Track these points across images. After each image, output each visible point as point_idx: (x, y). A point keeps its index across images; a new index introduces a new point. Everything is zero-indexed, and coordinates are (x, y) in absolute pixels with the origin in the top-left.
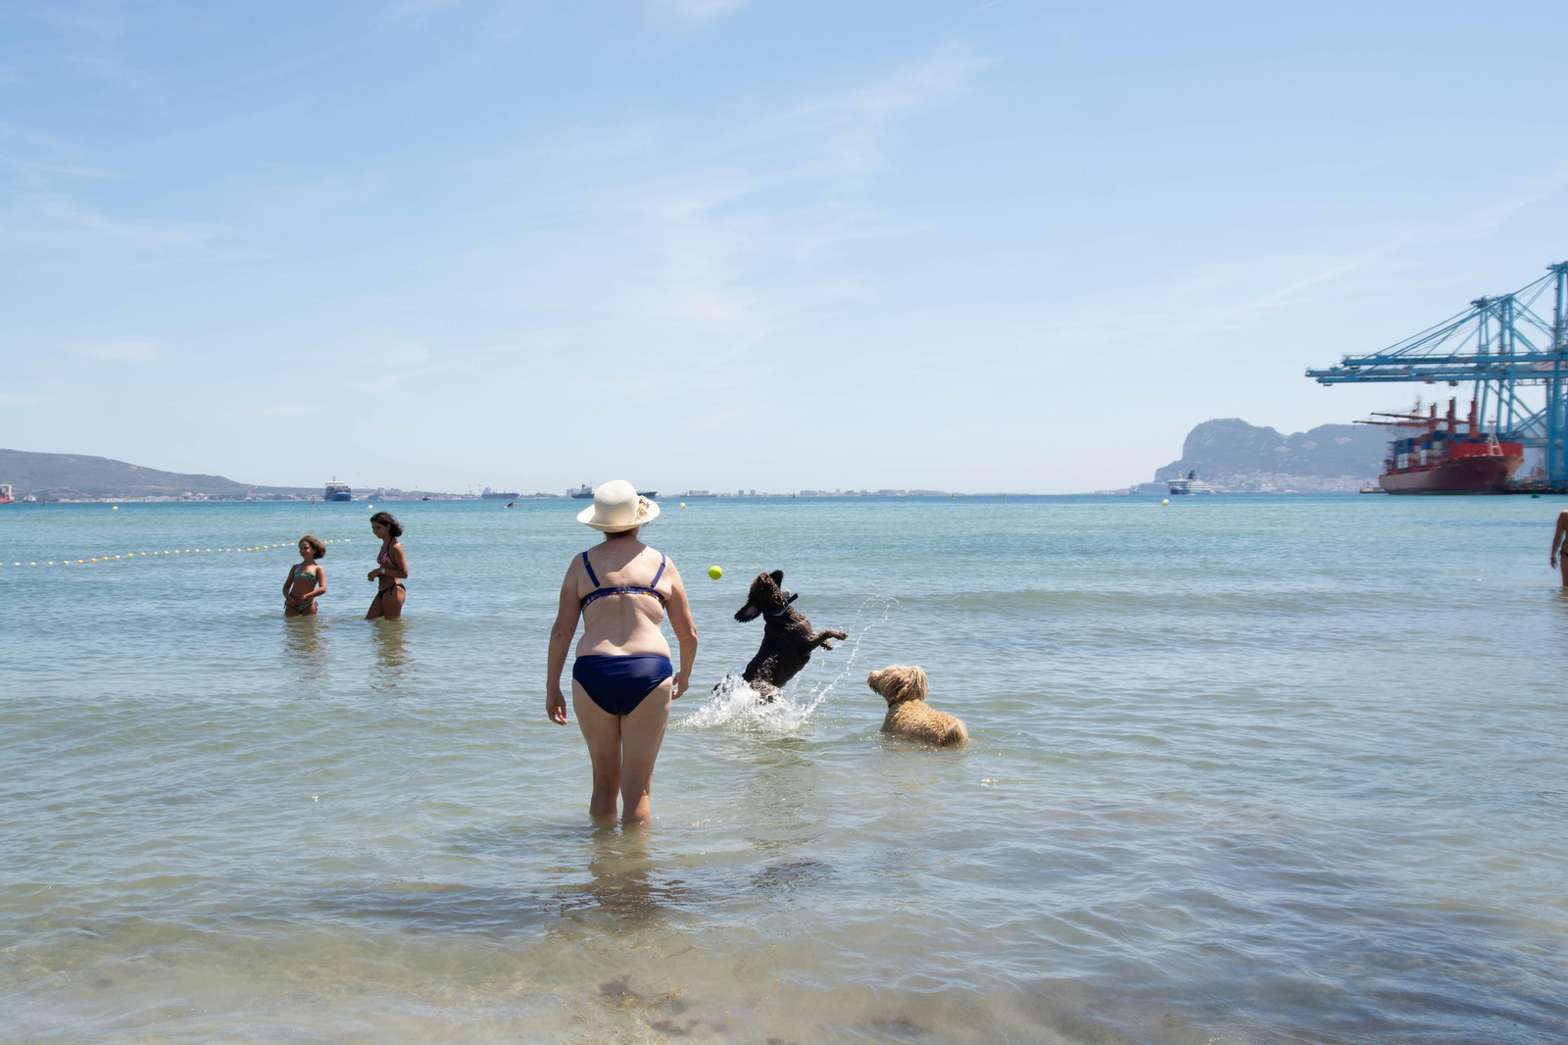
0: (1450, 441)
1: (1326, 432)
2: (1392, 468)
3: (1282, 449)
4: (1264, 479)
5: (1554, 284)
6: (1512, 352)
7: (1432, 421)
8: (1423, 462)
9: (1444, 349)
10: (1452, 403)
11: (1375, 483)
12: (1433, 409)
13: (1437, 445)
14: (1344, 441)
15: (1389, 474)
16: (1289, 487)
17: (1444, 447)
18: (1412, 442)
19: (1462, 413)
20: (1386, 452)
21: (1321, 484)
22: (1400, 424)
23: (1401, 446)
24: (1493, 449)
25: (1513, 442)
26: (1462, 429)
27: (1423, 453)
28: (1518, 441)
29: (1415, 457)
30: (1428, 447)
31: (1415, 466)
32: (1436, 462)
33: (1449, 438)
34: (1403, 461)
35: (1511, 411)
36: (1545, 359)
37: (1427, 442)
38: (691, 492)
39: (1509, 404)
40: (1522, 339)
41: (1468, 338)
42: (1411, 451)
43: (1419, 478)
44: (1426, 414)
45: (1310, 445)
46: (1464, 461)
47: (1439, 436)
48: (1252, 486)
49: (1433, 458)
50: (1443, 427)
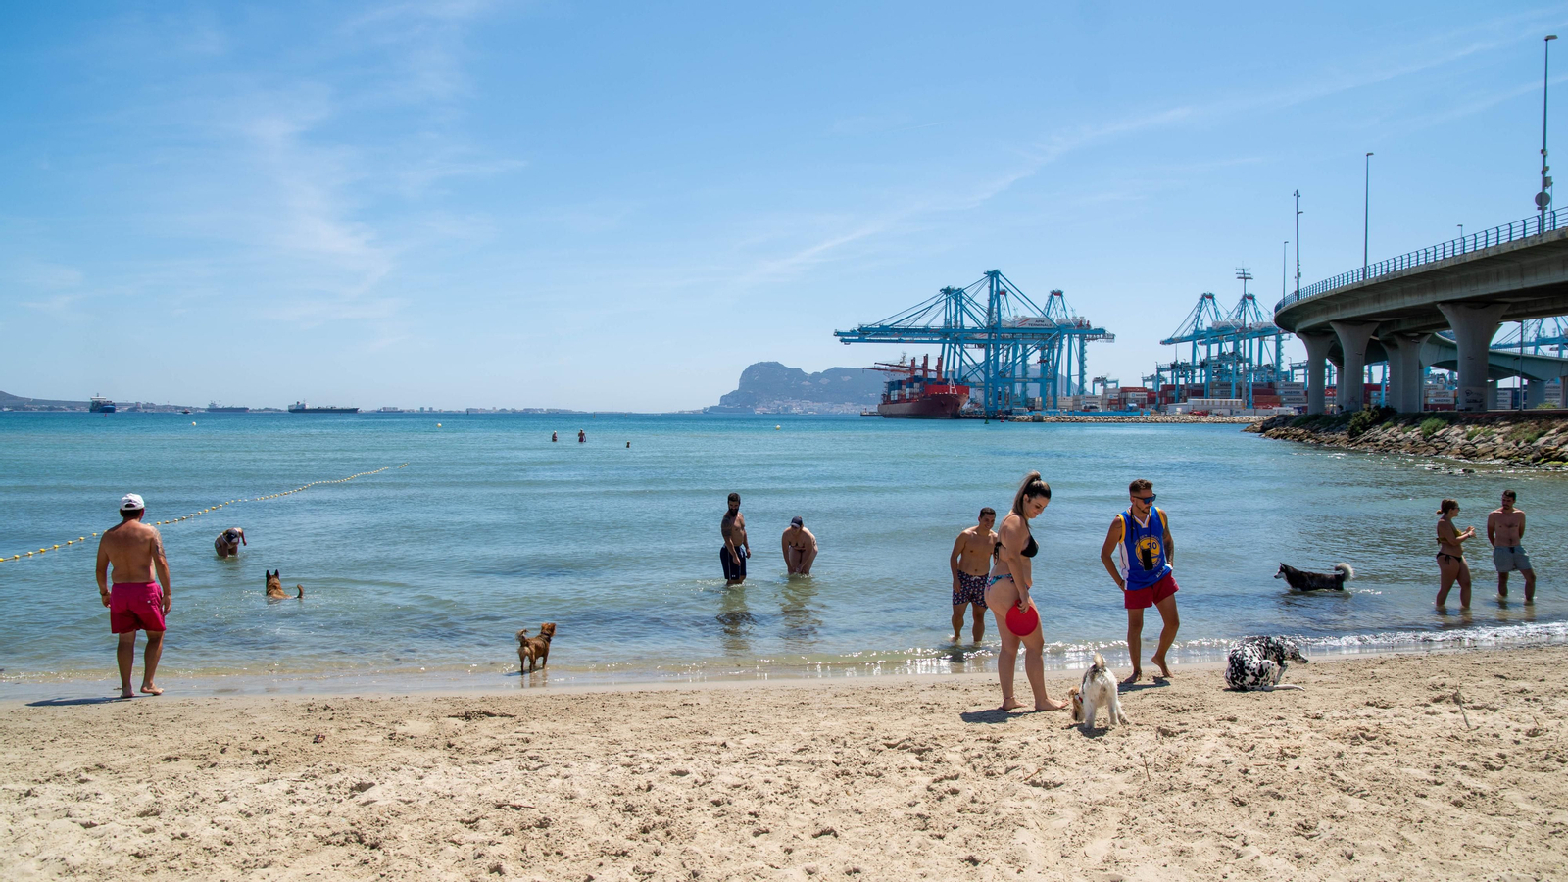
0: (925, 383)
1: (836, 373)
2: (887, 399)
3: (806, 383)
4: (794, 404)
5: (988, 284)
6: (963, 327)
7: (913, 368)
8: (908, 396)
9: (921, 323)
10: (926, 358)
11: (875, 409)
12: (913, 361)
13: (916, 385)
14: (847, 378)
15: (884, 404)
16: (811, 410)
17: (921, 387)
18: (900, 383)
19: (932, 365)
20: (883, 389)
21: (832, 408)
22: (892, 371)
23: (892, 386)
24: (952, 389)
25: (963, 385)
26: (933, 376)
27: (908, 390)
28: (966, 385)
29: (902, 393)
30: (912, 387)
31: (902, 399)
32: (916, 396)
33: (923, 381)
34: (894, 394)
35: (962, 360)
36: (981, 332)
37: (911, 383)
38: (384, 408)
39: (961, 356)
40: (971, 315)
41: (937, 315)
42: (900, 389)
43: (905, 407)
44: (909, 363)
45: (824, 381)
46: (933, 396)
47: (917, 379)
48: (786, 409)
49: (914, 394)
50: (920, 373)
